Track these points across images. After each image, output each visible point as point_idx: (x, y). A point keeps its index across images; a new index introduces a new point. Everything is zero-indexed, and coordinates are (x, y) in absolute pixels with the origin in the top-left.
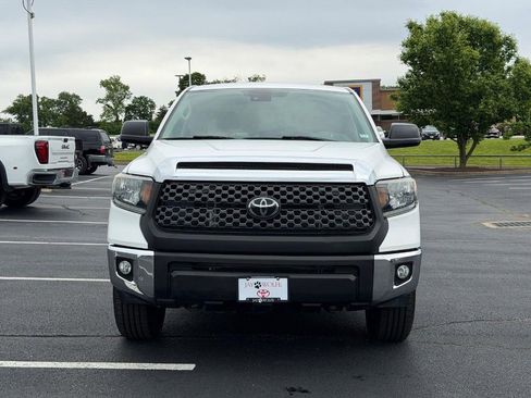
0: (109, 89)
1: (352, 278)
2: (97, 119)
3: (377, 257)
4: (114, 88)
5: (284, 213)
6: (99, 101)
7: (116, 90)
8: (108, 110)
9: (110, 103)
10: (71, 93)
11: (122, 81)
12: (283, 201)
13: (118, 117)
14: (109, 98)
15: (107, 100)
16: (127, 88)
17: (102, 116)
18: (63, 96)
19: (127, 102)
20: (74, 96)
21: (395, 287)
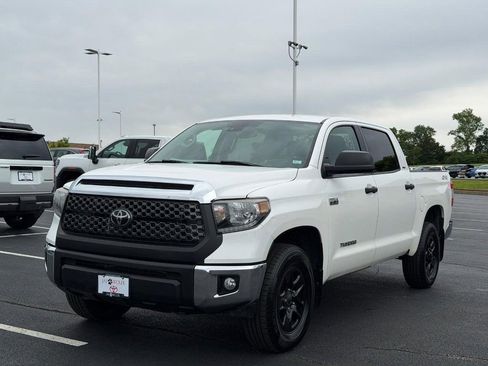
0: (461, 121)
1: (176, 283)
2: (448, 149)
3: (198, 267)
4: (467, 120)
5: (135, 224)
6: (452, 133)
7: (468, 122)
8: (459, 142)
9: (461, 134)
10: (426, 126)
11: (474, 113)
12: (135, 213)
13: (469, 147)
14: (460, 130)
15: (459, 132)
16: (478, 120)
17: (453, 147)
18: (419, 129)
19: (478, 133)
20: (429, 128)
21: (217, 296)
